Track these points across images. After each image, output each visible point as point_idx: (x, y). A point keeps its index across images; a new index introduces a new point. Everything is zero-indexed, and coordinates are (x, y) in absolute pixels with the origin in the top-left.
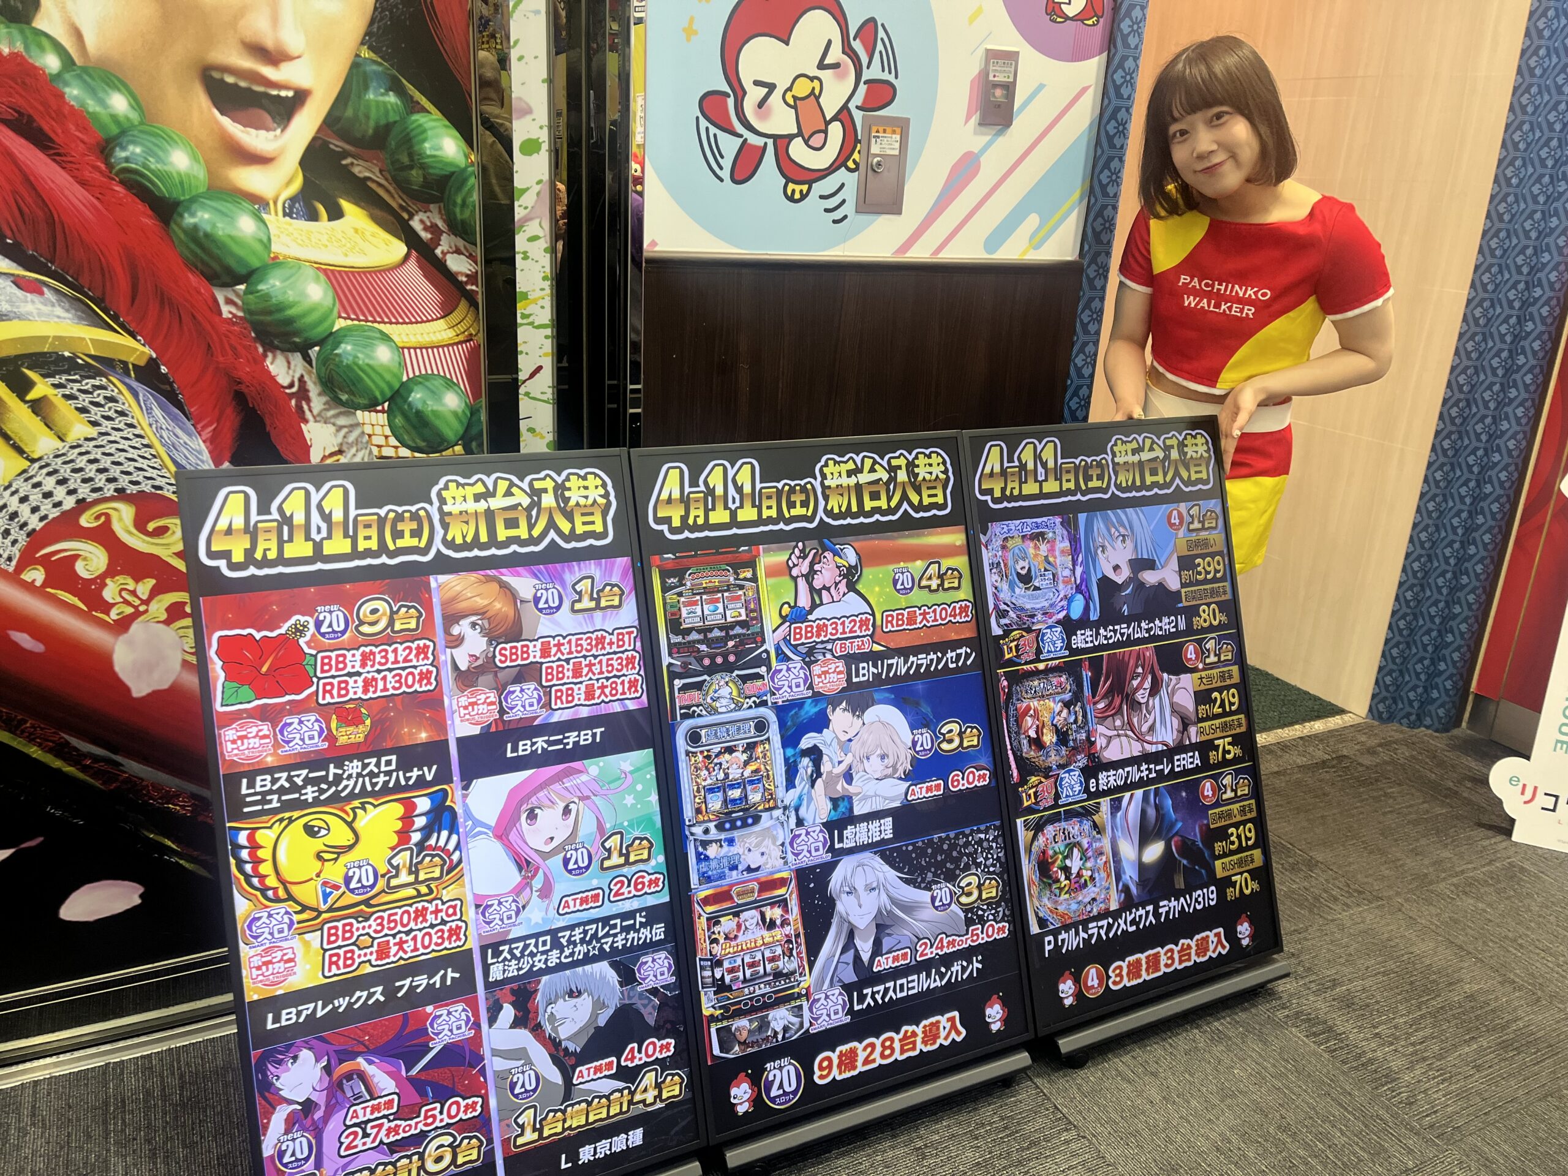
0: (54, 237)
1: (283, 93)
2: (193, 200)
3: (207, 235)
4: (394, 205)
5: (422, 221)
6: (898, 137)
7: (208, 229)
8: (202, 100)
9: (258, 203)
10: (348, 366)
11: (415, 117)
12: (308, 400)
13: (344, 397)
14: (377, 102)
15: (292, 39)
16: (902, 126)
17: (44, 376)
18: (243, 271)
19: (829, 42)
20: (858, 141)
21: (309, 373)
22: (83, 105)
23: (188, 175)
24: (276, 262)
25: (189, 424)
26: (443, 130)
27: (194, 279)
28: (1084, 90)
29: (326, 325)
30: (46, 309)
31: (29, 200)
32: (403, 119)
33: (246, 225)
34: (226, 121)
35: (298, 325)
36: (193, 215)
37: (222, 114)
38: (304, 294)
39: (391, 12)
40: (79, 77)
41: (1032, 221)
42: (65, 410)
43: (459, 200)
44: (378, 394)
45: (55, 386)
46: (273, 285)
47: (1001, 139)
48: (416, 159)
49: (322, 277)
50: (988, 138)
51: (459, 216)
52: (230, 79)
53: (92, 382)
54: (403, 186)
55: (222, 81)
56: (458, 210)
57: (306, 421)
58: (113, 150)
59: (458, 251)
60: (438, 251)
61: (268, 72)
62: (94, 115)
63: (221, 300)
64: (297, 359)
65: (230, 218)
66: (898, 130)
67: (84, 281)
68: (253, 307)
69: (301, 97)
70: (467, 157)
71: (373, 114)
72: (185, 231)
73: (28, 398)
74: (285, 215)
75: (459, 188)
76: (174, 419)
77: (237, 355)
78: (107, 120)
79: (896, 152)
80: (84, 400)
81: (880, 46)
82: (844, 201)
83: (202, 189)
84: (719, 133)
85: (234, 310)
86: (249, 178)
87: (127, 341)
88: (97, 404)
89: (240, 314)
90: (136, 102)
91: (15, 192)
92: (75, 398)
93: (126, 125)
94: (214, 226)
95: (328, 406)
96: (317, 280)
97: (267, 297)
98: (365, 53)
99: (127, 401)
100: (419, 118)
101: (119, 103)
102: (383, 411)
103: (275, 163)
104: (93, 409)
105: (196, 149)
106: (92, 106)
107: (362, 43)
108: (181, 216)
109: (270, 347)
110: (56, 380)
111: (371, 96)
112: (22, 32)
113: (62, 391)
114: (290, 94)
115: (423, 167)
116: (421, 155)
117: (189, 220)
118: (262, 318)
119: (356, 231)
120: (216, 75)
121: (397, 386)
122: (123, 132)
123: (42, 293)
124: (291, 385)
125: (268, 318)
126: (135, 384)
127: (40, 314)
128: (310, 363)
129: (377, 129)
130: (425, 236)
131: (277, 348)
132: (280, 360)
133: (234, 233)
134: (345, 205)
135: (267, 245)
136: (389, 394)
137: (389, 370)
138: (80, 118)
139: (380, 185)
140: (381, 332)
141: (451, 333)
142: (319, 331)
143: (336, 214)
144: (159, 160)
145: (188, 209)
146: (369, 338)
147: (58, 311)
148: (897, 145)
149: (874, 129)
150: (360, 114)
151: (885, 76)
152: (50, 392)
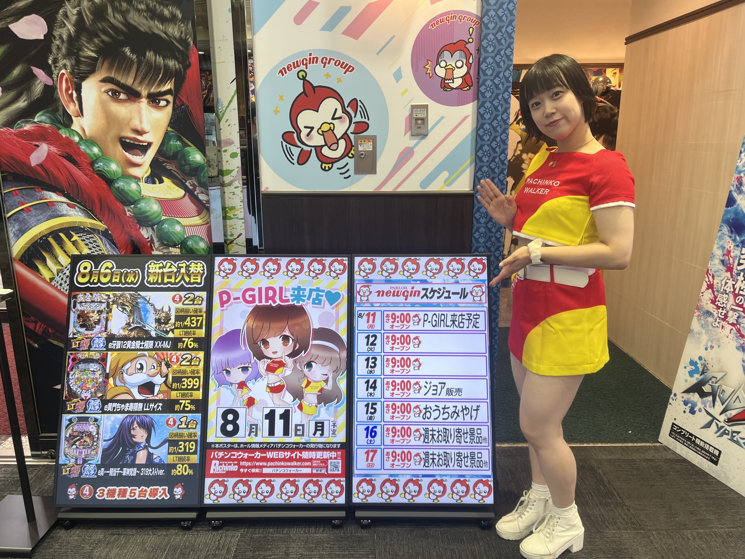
0: (78, 192)
1: (144, 144)
2: (118, 179)
3: (122, 190)
4: (180, 178)
5: (189, 183)
6: (372, 143)
7: (122, 188)
8: (120, 148)
9: (137, 179)
10: (166, 232)
11: (186, 148)
12: (154, 243)
13: (165, 243)
14: (174, 145)
15: (146, 127)
16: (373, 139)
17: (76, 234)
18: (133, 201)
19: (336, 109)
20: (352, 146)
21: (154, 234)
22: (86, 151)
23: (116, 171)
24: (143, 198)
25: (117, 250)
26: (196, 152)
27: (118, 204)
28: (466, 117)
29: (160, 217)
30: (76, 213)
31: (71, 180)
32: (182, 150)
33: (133, 186)
34: (127, 154)
35: (151, 218)
36: (118, 184)
37: (126, 152)
38: (151, 208)
39: (177, 115)
40: (84, 142)
41: (445, 174)
42: (82, 244)
43: (202, 175)
44: (177, 242)
45: (79, 237)
46: (142, 205)
47: (423, 141)
48: (187, 162)
49: (157, 202)
50: (417, 141)
51: (202, 181)
52: (128, 141)
53: (89, 236)
54: (183, 171)
55: (125, 141)
56: (202, 179)
57: (153, 250)
58: (94, 164)
59: (202, 193)
60: (195, 193)
61: (139, 138)
62: (89, 154)
63: (126, 210)
64: (150, 229)
65: (129, 184)
66: (371, 141)
67: (87, 205)
68: (136, 212)
69: (150, 144)
70: (204, 160)
71: (173, 148)
72: (116, 189)
73: (72, 240)
74: (145, 182)
75: (202, 171)
76: (113, 248)
77: (131, 228)
78: (93, 156)
79: (371, 149)
80: (87, 241)
81: (359, 109)
82: (348, 170)
83: (120, 175)
84: (291, 147)
85: (130, 213)
86: (134, 171)
87: (99, 223)
88: (91, 243)
89: (132, 215)
90: (101, 150)
91: (67, 178)
92: (84, 241)
93: (98, 156)
94: (124, 187)
95: (160, 245)
96: (156, 203)
97: (140, 209)
98: (169, 129)
99: (99, 242)
100: (188, 149)
101: (96, 150)
102: (178, 248)
103: (142, 166)
104: (90, 244)
105: (118, 163)
106: (88, 151)
107: (168, 126)
108: (114, 184)
109: (142, 225)
110: (79, 235)
111: (172, 143)
112: (68, 130)
113: (81, 238)
114: (146, 144)
115: (190, 164)
116: (189, 161)
117: (117, 185)
118: (139, 216)
119: (168, 187)
120: (124, 140)
121: (183, 239)
122: (97, 159)
123: (75, 208)
124: (148, 238)
125: (141, 216)
126: (102, 237)
127: (75, 215)
128: (154, 231)
129: (174, 153)
130: (191, 188)
131: (144, 226)
132: (145, 230)
133: (130, 189)
134: (164, 178)
135: (140, 192)
136: (180, 242)
137: (180, 233)
138: (85, 155)
139: (175, 171)
140: (177, 221)
141: (201, 221)
142: (157, 220)
143: (161, 182)
144: (108, 167)
145: (116, 182)
146: (173, 222)
147: (80, 214)
148: (371, 147)
149: (359, 141)
150: (168, 149)
151: (363, 120)
152: (78, 238)
